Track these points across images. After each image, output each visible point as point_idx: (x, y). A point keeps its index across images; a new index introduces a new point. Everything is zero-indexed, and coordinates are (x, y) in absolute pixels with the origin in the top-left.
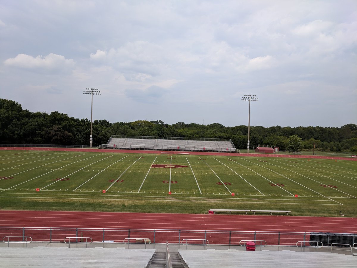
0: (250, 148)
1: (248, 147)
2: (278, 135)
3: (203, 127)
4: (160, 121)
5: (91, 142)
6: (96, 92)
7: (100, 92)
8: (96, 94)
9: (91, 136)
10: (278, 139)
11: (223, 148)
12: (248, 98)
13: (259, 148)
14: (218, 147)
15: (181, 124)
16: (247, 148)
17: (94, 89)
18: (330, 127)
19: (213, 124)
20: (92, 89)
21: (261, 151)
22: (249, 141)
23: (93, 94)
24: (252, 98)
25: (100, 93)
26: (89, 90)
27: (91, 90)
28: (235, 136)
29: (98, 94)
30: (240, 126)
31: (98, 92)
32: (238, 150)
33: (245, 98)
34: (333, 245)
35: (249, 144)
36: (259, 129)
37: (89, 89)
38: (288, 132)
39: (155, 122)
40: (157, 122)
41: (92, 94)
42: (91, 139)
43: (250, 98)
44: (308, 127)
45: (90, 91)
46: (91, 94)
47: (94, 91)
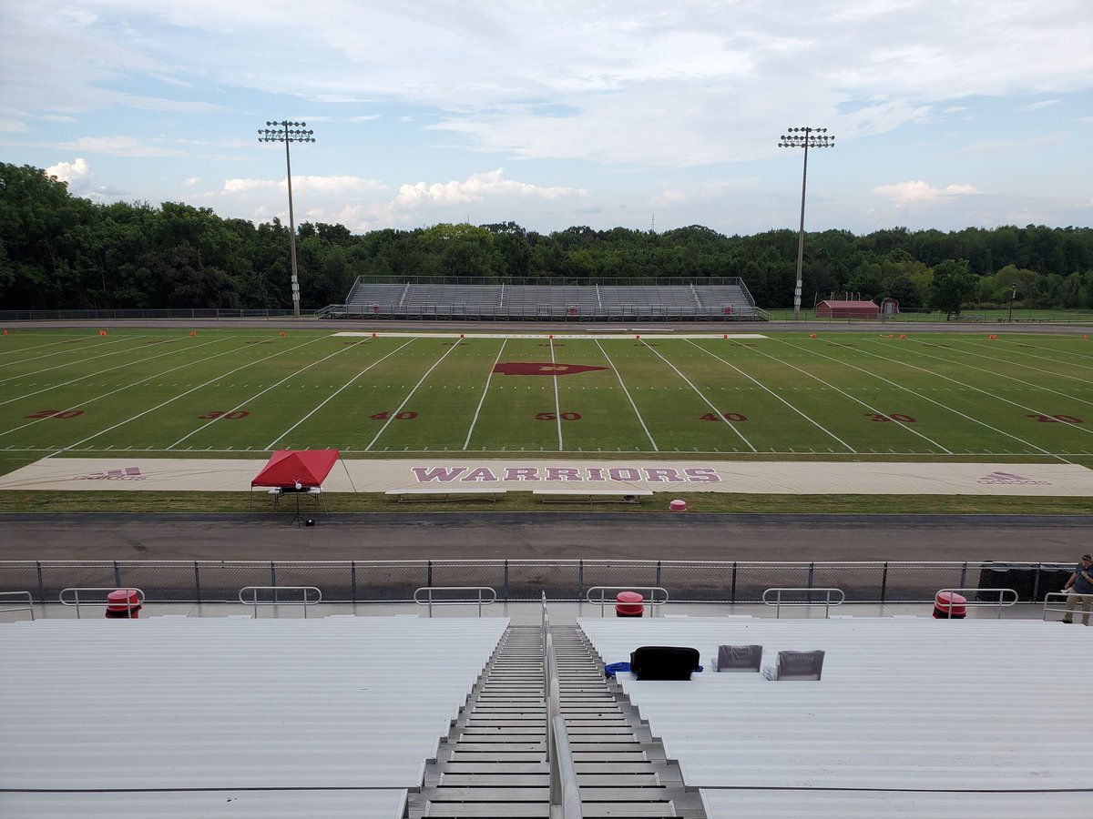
0: (803, 306)
1: (798, 301)
2: (897, 258)
3: (652, 239)
4: (512, 224)
5: (296, 297)
6: (298, 132)
7: (311, 132)
8: (301, 140)
9: (294, 278)
10: (897, 272)
11: (716, 308)
12: (802, 138)
13: (830, 304)
14: (699, 304)
15: (581, 232)
16: (792, 306)
17: (291, 124)
18: (1074, 228)
19: (685, 229)
20: (285, 124)
21: (839, 313)
22: (799, 283)
23: (292, 140)
24: (812, 138)
25: (311, 136)
26: (277, 128)
27: (283, 128)
28: (756, 265)
29: (307, 140)
30: (771, 233)
31: (304, 132)
32: (763, 313)
33: (789, 138)
34: (1051, 599)
35: (798, 292)
36: (836, 242)
37: (275, 123)
38: (931, 247)
39: (495, 227)
40: (503, 227)
41: (287, 140)
42: (296, 287)
43: (807, 138)
44: (1001, 229)
45: (281, 132)
46: (282, 140)
47: (292, 132)
